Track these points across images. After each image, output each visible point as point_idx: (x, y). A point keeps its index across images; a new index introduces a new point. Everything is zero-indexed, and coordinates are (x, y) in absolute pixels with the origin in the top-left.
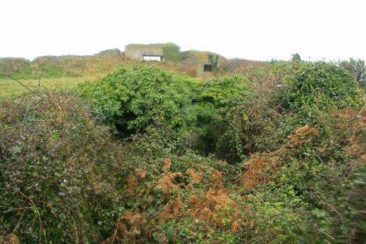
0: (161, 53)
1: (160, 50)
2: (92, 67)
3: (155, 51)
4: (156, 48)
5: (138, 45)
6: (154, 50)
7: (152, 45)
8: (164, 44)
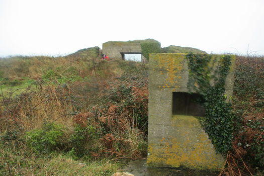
0: (140, 50)
1: (138, 47)
2: (37, 72)
3: (134, 49)
4: (134, 45)
5: (115, 42)
6: (132, 47)
7: (130, 42)
8: (143, 41)
